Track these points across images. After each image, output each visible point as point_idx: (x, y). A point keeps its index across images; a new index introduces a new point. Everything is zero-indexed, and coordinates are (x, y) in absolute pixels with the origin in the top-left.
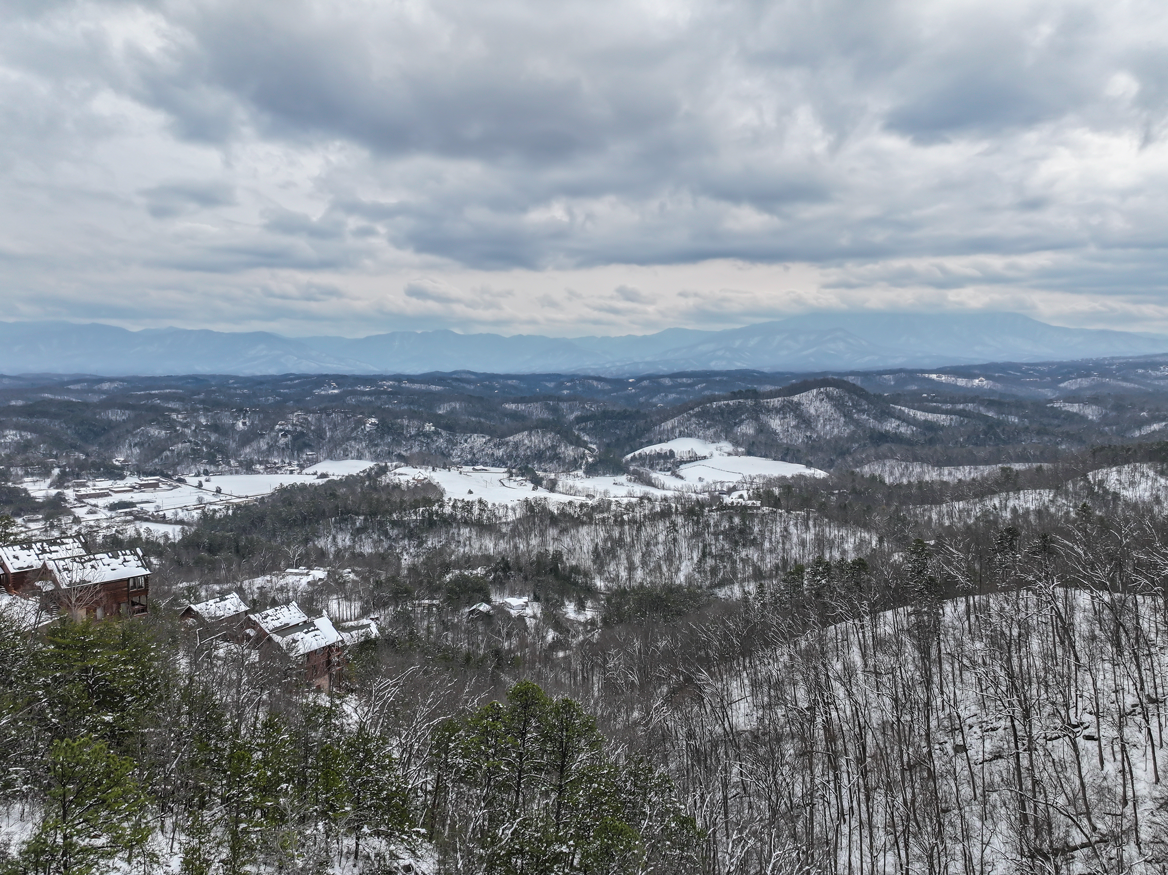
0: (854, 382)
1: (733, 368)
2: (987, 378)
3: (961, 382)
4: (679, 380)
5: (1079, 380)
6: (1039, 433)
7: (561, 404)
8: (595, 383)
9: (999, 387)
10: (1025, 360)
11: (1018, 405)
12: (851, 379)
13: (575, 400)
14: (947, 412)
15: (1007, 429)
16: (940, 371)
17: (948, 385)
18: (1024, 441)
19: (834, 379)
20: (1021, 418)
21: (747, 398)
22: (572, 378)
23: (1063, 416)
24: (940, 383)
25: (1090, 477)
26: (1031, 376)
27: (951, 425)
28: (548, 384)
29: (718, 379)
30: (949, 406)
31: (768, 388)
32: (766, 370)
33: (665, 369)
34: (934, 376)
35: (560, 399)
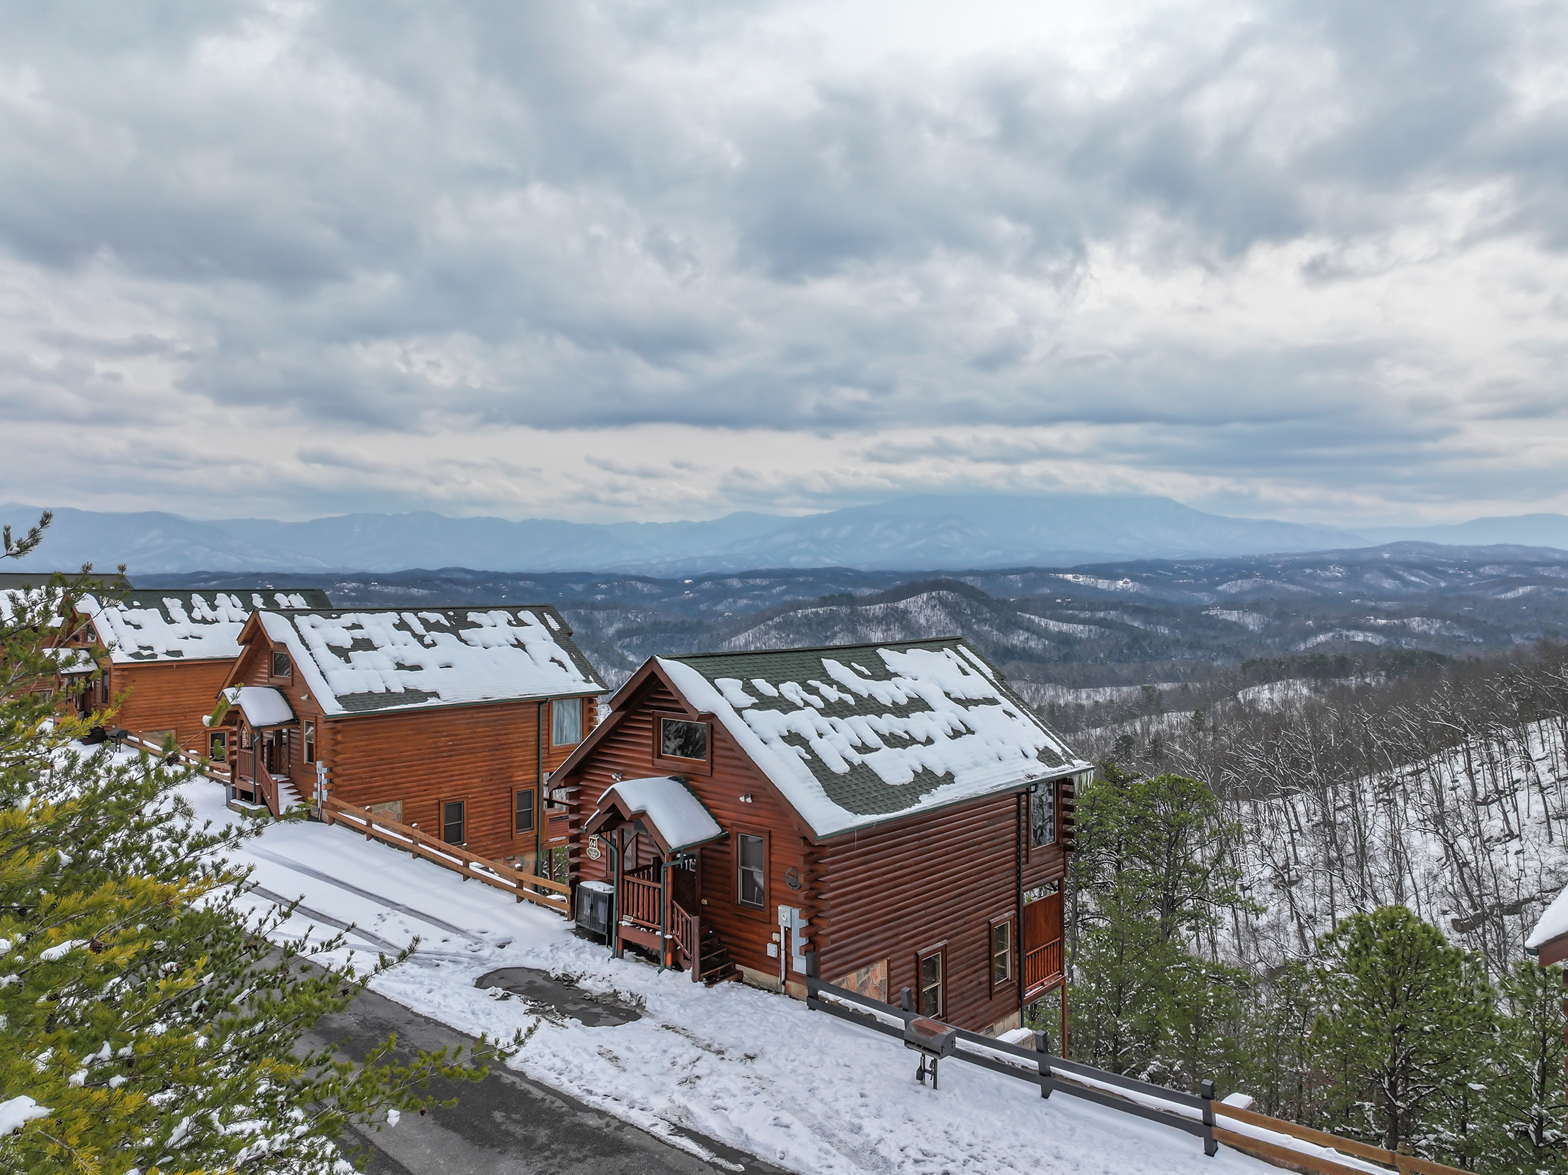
0: (973, 584)
1: (820, 566)
2: (1133, 579)
3: (1103, 584)
4: (751, 581)
5: (1239, 582)
6: (1191, 646)
7: (595, 613)
8: (639, 585)
9: (1147, 590)
10: (1178, 557)
11: (1167, 613)
12: (969, 580)
13: (615, 608)
14: (1084, 622)
15: (1155, 641)
16: (1076, 570)
17: (1087, 587)
18: (1175, 656)
19: (948, 581)
20: (1172, 628)
21: (840, 605)
22: (608, 578)
23: (1220, 626)
24: (1078, 585)
25: (1240, 696)
26: (1184, 576)
27: (1089, 637)
28: (574, 586)
29: (801, 579)
30: (1088, 614)
31: (867, 592)
32: (863, 568)
33: (730, 567)
34: (1070, 577)
35: (594, 606)
